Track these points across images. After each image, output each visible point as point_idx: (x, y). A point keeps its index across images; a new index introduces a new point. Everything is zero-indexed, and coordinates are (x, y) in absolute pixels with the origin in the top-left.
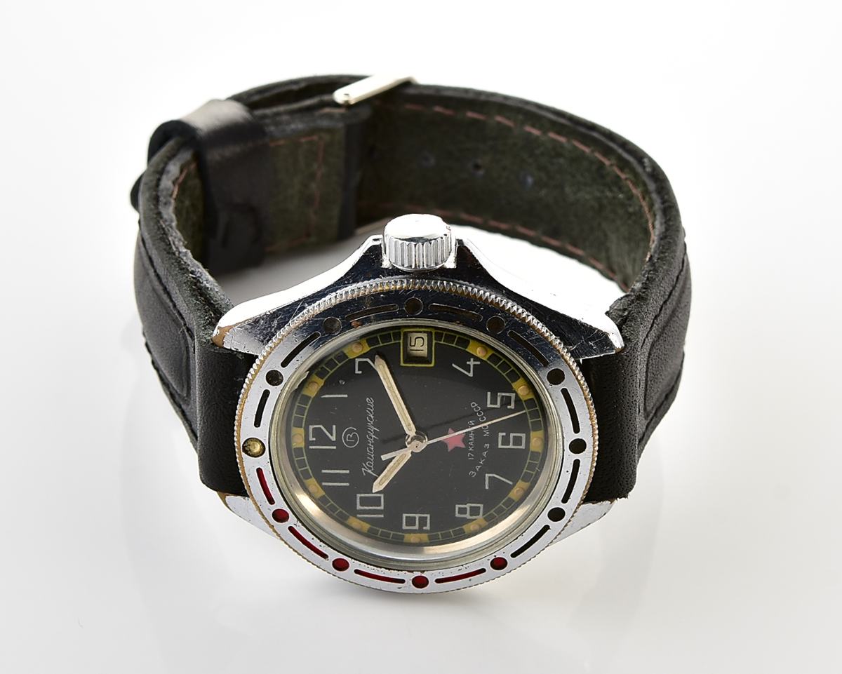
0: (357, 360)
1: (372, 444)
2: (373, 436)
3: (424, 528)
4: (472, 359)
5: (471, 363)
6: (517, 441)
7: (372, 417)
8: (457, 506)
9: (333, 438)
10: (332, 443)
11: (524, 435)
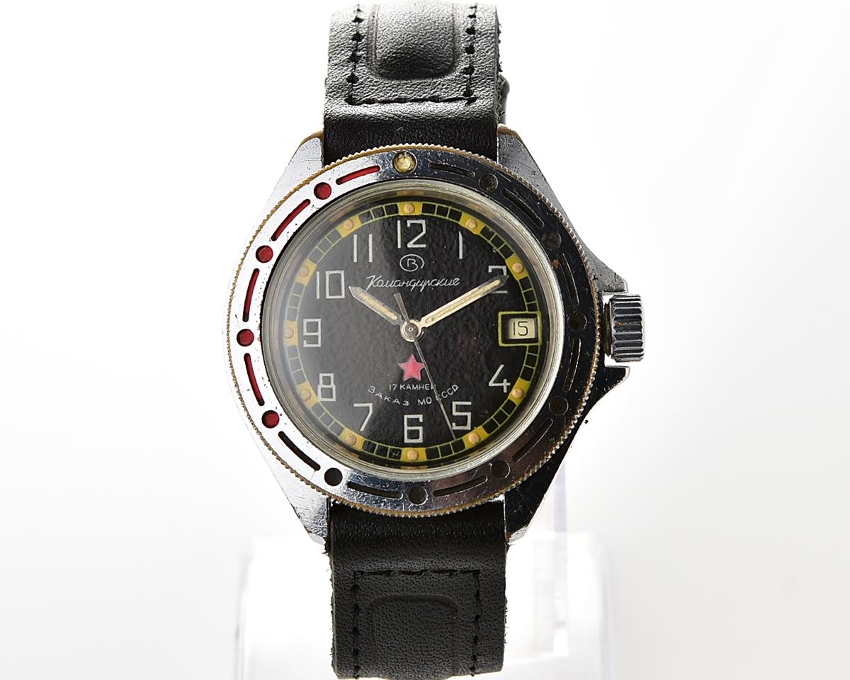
0: (504, 268)
1: (405, 285)
2: (414, 286)
3: (305, 342)
4: (509, 384)
5: (505, 384)
6: (413, 435)
7: (437, 285)
8: (332, 375)
9: (410, 245)
10: (405, 244)
11: (422, 441)
